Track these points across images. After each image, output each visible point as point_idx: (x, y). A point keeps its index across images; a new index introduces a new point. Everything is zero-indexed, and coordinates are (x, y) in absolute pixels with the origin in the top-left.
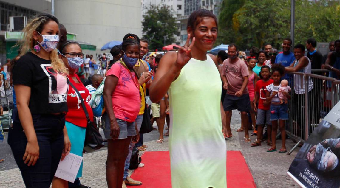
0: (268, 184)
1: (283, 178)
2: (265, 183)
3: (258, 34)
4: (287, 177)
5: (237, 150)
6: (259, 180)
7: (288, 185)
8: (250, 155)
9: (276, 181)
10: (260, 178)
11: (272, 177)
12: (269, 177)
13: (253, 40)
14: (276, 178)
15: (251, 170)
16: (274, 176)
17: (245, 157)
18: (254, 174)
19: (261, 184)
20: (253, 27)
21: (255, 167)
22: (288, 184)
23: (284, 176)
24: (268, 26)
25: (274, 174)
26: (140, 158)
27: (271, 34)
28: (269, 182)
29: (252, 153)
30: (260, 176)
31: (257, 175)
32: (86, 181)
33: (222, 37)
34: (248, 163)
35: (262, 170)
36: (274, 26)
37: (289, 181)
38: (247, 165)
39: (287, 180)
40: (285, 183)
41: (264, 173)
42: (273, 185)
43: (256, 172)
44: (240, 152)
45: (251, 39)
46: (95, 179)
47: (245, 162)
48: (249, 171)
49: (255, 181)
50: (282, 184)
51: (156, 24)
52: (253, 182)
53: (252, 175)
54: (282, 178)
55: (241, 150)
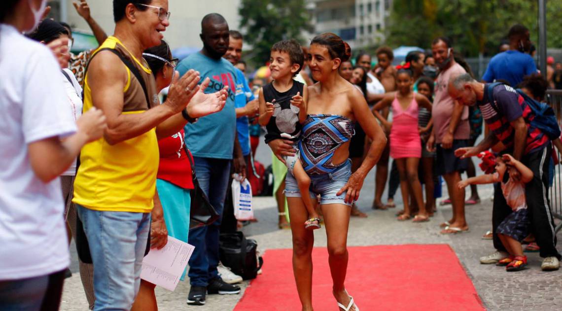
0: (503, 298)
1: (532, 286)
2: (498, 296)
3: (475, 26)
4: (538, 286)
5: (442, 242)
6: (487, 291)
7: (540, 299)
8: (468, 251)
9: (520, 293)
10: (488, 289)
11: (510, 286)
12: (506, 286)
13: (465, 39)
14: (518, 288)
15: (471, 275)
16: (514, 284)
17: (458, 255)
18: (477, 281)
19: (491, 298)
20: (463, 10)
21: (478, 271)
22: (541, 297)
23: (533, 284)
24: (493, 9)
25: (514, 281)
26: (261, 259)
27: (501, 24)
28: (505, 294)
29: (471, 247)
30: (488, 285)
31: (481, 282)
32: (164, 300)
33: (403, 34)
34: (464, 264)
35: (492, 275)
36: (506, 8)
37: (543, 292)
38: (463, 268)
39: (539, 291)
40: (534, 295)
41: (496, 280)
42: (513, 299)
43: (481, 278)
44: (448, 246)
45: (460, 36)
46: (180, 297)
47: (459, 262)
48: (468, 278)
49: (480, 293)
50: (530, 297)
51: (266, 11)
52: (476, 295)
53: (474, 284)
54: (529, 288)
55: (450, 243)
